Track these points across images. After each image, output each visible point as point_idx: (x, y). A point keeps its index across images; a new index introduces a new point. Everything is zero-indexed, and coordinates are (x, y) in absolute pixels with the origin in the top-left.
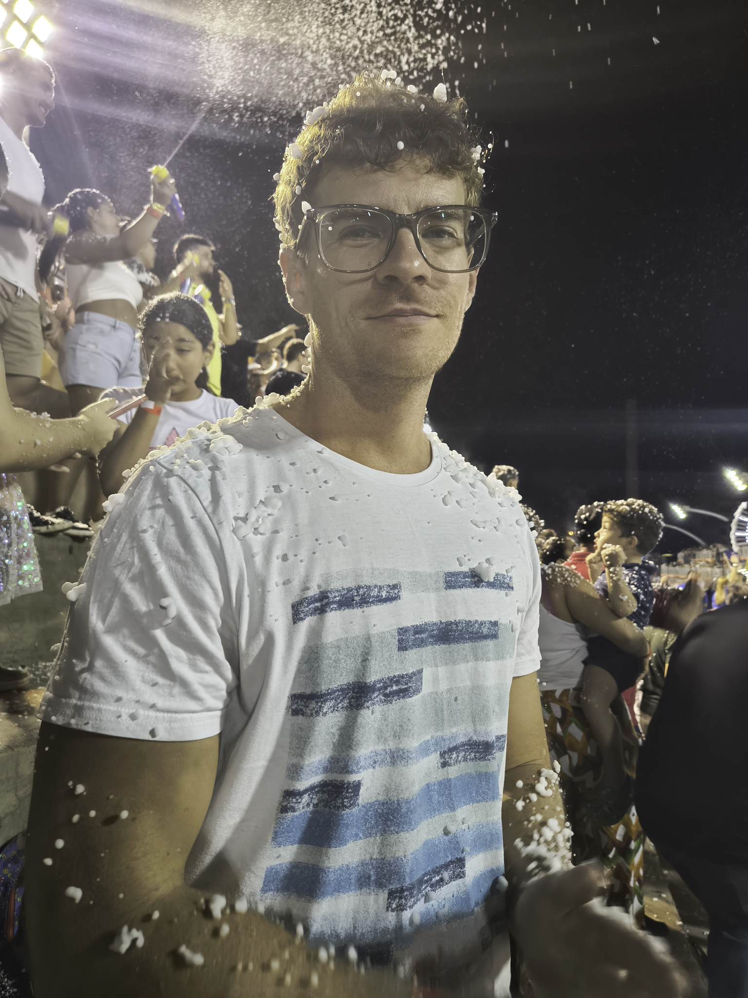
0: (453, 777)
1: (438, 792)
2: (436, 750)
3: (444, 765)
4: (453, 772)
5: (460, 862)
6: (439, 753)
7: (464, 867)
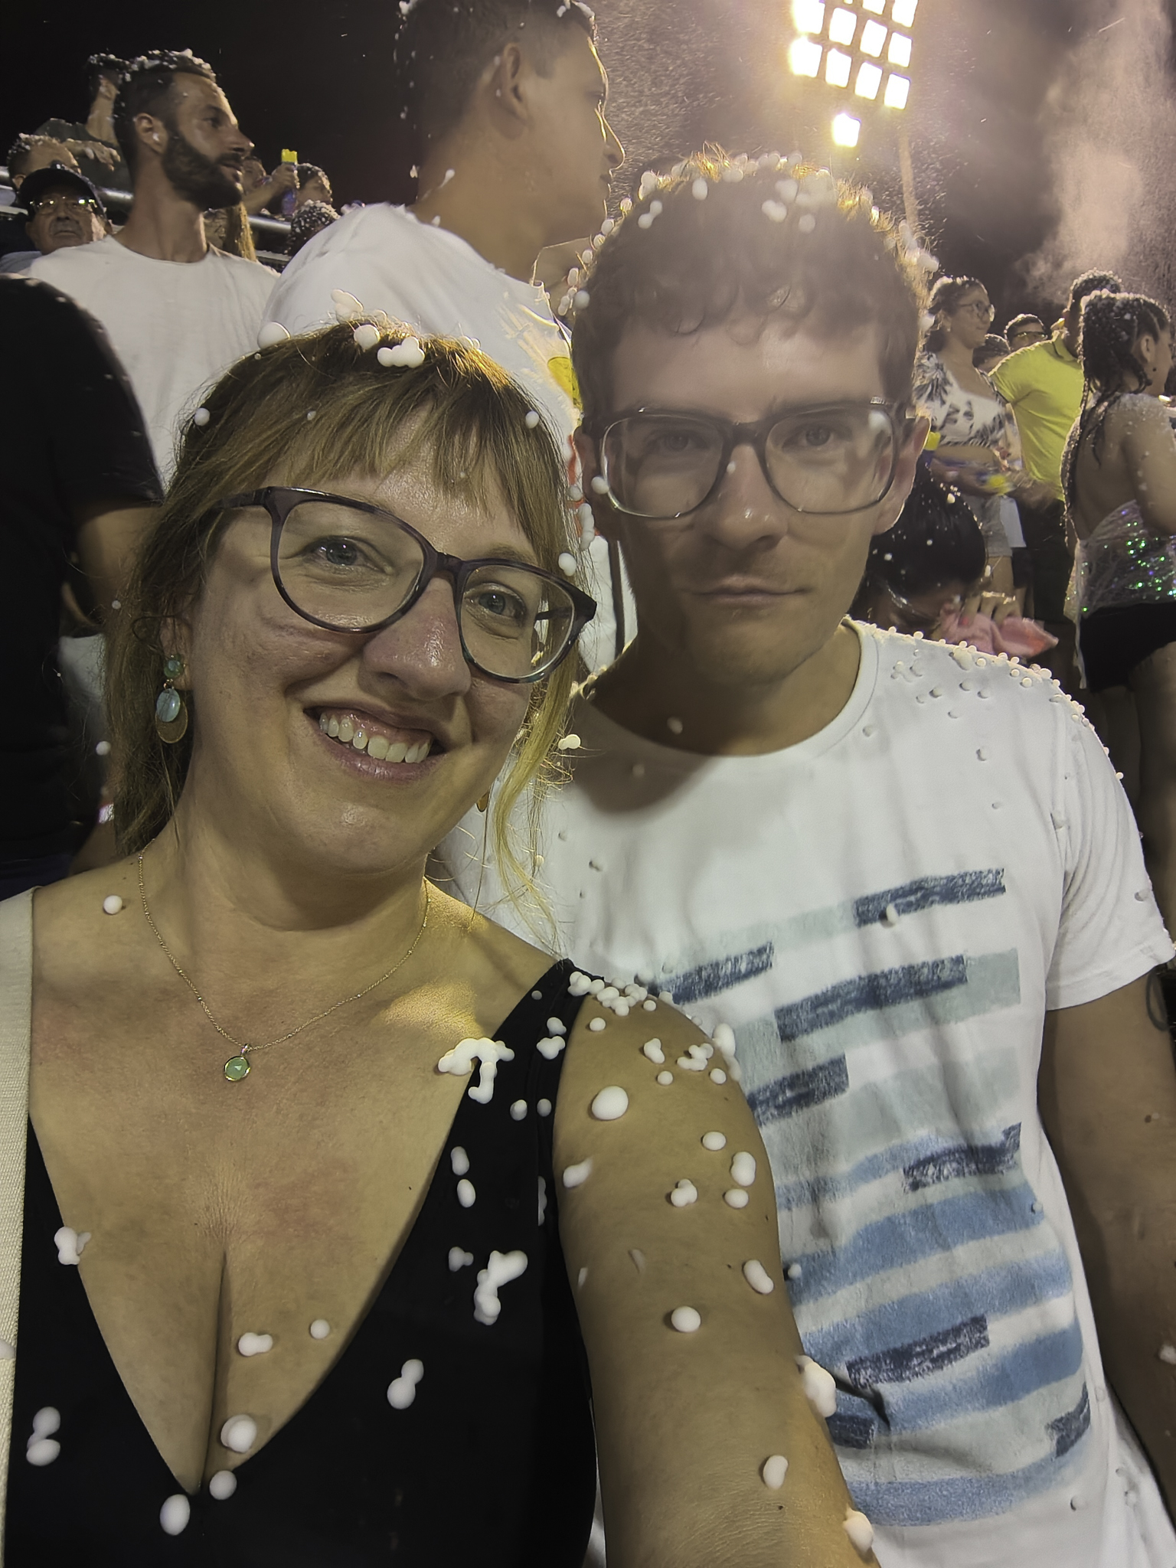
0: (935, 1202)
1: (914, 1227)
2: (895, 1168)
3: (915, 1186)
4: (933, 1193)
5: (978, 1323)
6: (901, 1171)
7: (985, 1328)
